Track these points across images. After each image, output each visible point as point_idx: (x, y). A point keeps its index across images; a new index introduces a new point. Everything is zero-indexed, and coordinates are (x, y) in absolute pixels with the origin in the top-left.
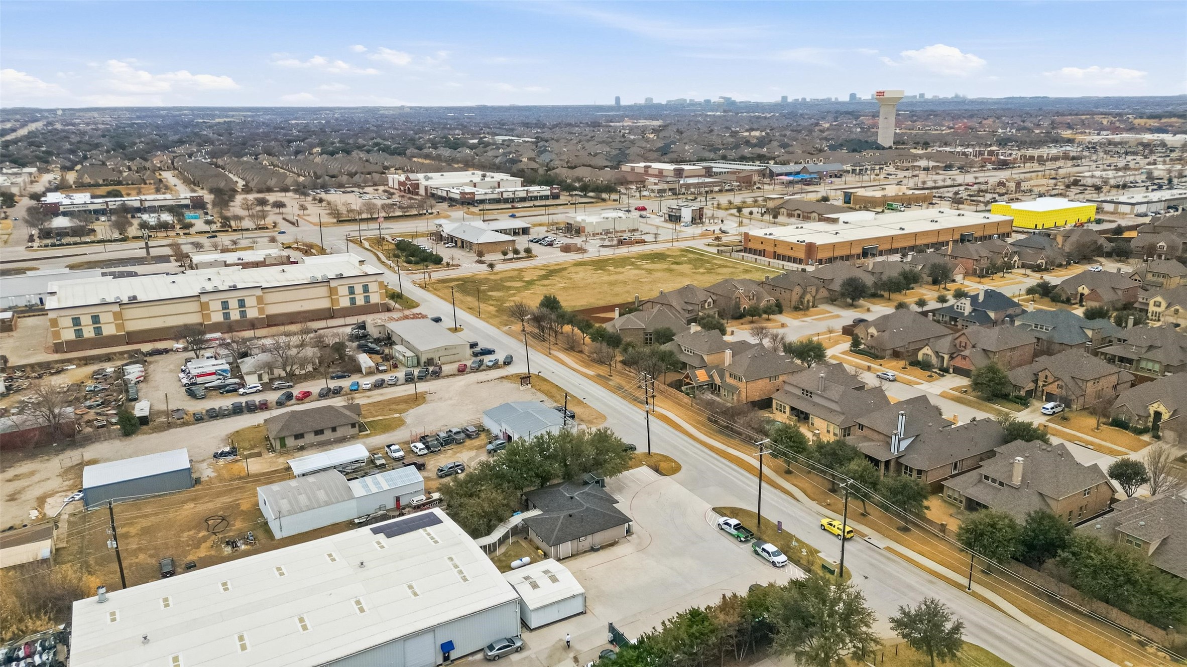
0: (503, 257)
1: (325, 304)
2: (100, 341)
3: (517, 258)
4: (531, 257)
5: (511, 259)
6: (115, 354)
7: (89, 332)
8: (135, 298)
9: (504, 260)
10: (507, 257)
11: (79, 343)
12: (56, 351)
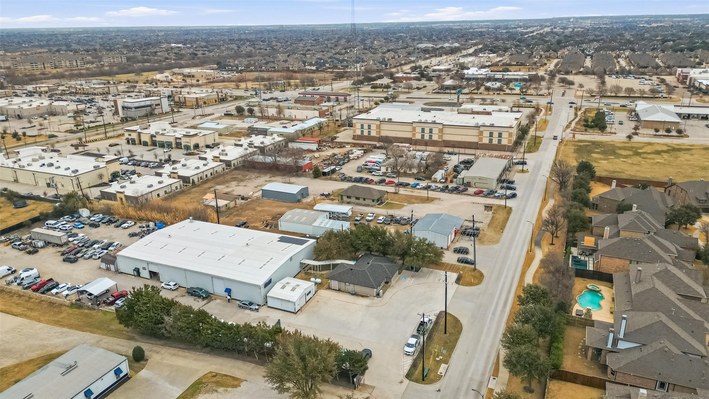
0: (655, 133)
1: (475, 139)
2: (370, 138)
3: (668, 136)
4: (682, 136)
5: (660, 135)
6: (366, 144)
7: (366, 133)
8: (390, 119)
9: (655, 135)
10: (657, 134)
11: (361, 137)
12: (353, 139)
